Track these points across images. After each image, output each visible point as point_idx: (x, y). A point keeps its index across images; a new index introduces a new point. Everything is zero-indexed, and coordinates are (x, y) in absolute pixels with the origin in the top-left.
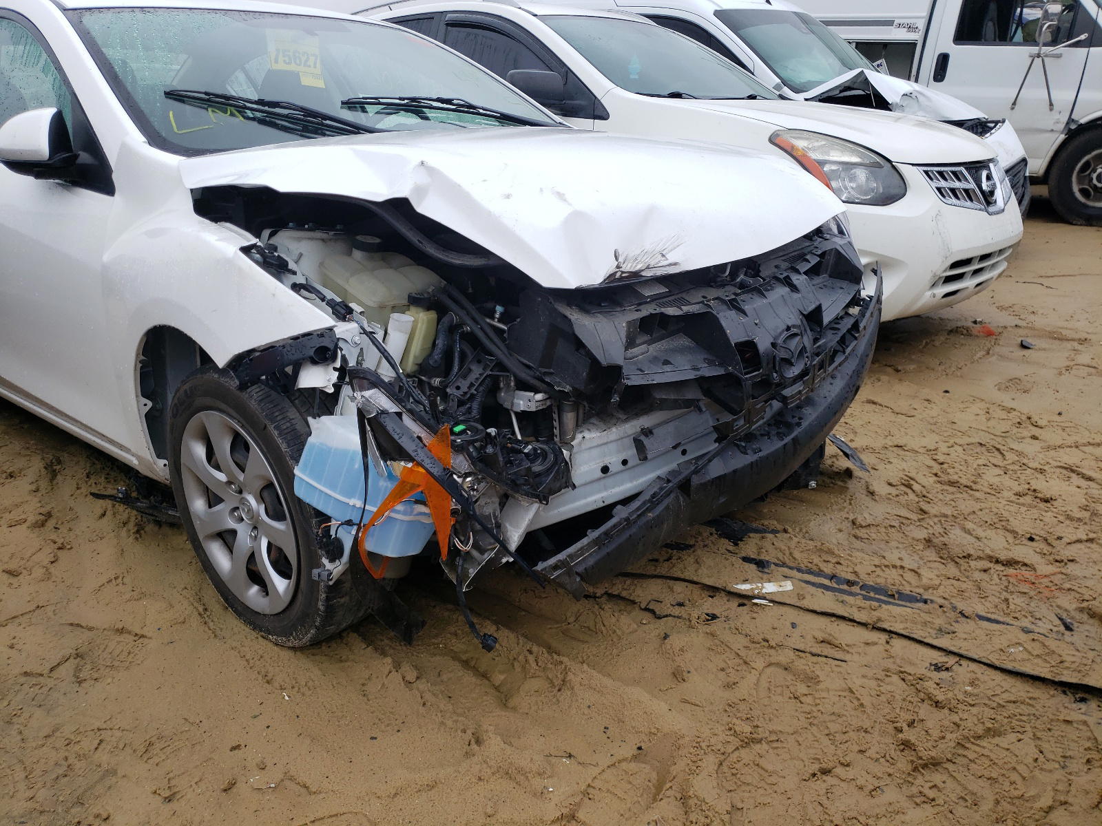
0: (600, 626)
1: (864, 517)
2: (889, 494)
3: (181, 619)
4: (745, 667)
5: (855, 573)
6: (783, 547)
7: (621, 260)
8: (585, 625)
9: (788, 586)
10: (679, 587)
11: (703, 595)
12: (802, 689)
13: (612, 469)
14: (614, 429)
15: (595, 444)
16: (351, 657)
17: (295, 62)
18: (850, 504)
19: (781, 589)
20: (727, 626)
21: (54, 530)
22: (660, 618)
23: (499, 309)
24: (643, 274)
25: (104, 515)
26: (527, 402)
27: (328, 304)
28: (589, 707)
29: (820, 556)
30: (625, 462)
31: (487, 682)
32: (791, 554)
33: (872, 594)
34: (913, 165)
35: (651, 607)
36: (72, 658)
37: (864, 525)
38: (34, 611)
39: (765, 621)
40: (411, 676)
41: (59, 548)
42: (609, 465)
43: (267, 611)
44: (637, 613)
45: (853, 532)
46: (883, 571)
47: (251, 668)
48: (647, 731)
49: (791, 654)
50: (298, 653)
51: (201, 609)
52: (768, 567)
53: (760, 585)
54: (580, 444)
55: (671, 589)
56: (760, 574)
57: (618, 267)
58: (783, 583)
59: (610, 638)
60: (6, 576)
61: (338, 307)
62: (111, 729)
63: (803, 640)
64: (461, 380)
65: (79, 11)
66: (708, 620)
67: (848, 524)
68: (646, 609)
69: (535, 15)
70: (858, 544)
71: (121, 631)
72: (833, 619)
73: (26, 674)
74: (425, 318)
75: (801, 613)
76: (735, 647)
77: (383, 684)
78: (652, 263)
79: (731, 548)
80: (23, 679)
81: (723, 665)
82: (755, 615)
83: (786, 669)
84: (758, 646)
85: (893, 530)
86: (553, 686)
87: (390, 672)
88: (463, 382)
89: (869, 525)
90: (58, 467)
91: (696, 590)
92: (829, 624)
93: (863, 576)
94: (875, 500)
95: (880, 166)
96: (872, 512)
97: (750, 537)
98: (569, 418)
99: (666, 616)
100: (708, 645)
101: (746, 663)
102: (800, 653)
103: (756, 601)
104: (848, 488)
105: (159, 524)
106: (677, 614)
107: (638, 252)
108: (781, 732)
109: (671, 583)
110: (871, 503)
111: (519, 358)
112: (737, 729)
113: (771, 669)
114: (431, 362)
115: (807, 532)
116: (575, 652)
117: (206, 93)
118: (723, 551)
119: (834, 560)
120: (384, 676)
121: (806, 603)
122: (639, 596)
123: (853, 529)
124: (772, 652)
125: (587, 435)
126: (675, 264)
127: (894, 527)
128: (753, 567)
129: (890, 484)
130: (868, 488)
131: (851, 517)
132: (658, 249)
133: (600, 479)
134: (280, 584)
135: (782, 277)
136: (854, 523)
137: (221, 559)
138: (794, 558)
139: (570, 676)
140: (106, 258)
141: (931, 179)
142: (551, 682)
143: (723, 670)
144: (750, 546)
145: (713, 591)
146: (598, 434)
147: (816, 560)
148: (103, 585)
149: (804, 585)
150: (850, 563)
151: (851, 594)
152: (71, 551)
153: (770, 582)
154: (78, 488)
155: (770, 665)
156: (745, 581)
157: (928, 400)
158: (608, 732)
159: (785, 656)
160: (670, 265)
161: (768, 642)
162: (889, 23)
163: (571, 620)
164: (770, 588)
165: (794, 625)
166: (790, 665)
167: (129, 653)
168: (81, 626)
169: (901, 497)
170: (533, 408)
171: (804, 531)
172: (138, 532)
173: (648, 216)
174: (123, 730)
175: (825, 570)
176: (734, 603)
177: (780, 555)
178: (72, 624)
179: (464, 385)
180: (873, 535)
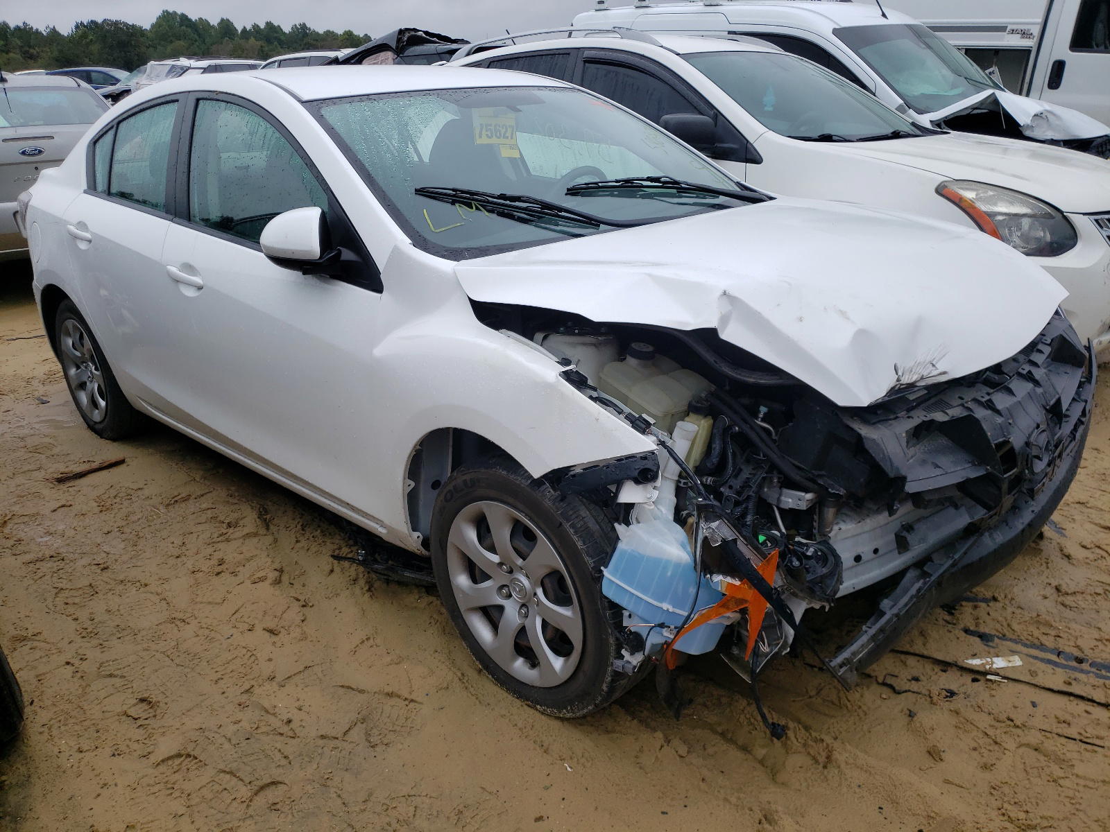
0: (844, 701)
1: (1068, 584)
2: (1087, 558)
3: (445, 685)
4: (996, 747)
5: (1078, 647)
6: (1000, 619)
7: (900, 373)
8: (828, 699)
9: (1017, 661)
10: (911, 661)
11: (936, 670)
12: (1058, 772)
13: (864, 558)
14: (868, 521)
15: (849, 535)
16: (618, 728)
17: (496, 136)
18: (1048, 568)
19: (1010, 665)
20: (969, 704)
21: (290, 586)
22: (899, 693)
23: (763, 410)
24: (918, 384)
25: (332, 571)
26: (796, 500)
27: (626, 417)
28: (859, 786)
29: (1038, 628)
30: (876, 551)
31: (751, 756)
32: (1009, 625)
33: (1103, 672)
34: (1084, 214)
35: (889, 682)
36: (359, 723)
37: (1070, 592)
38: (303, 671)
39: (1006, 698)
40: (683, 750)
41: (303, 606)
42: (862, 555)
43: (538, 684)
44: (874, 687)
45: (1060, 599)
46: (1106, 645)
47: (526, 737)
48: (925, 814)
49: (1039, 736)
50: (565, 723)
51: (459, 674)
52: (992, 641)
53: (989, 660)
54: (836, 535)
55: (904, 663)
56: (987, 648)
57: (898, 380)
58: (1011, 658)
59: (856, 714)
60: (267, 634)
61: (638, 422)
62: (419, 796)
63: (1047, 720)
64: (733, 480)
65: (315, 103)
66: (947, 697)
67: (1050, 591)
68: (884, 684)
69: (678, 54)
70: (1068, 613)
71: (390, 695)
72: (1072, 698)
73: (323, 737)
74: (706, 424)
75: (1037, 690)
76: (982, 725)
77: (657, 757)
78: (925, 374)
79: (948, 618)
80: (321, 742)
81: (974, 745)
82: (993, 692)
83: (1036, 750)
84: (1003, 725)
85: (1099, 597)
86: (817, 762)
87: (662, 747)
88: (735, 481)
89: (1075, 593)
90: (268, 517)
91: (929, 667)
92: (1068, 703)
93: (1088, 652)
94: (1074, 564)
95: (1052, 217)
96: (1073, 578)
97: (961, 605)
98: (830, 513)
99: (906, 691)
100: (954, 723)
101: (996, 743)
102: (1047, 734)
103: (989, 677)
104: (1042, 550)
105: (388, 582)
106: (915, 689)
107: (911, 364)
108: (1051, 817)
109: (903, 657)
110: (1069, 568)
111: (790, 459)
112: (1012, 815)
113: (1023, 749)
114: (708, 465)
115: (1012, 599)
116: (826, 726)
117: (453, 190)
118: (941, 622)
119: (1053, 633)
120: (657, 750)
121: (1039, 680)
122: (874, 671)
123: (1059, 596)
124: (1019, 731)
125: (843, 526)
126: (945, 373)
127: (1099, 594)
128: (978, 640)
129: (1084, 547)
130: (1062, 551)
131: (1054, 583)
132: (929, 359)
133: (852, 567)
134: (557, 663)
135: (1025, 372)
136: (1058, 589)
137: (483, 631)
138: (1013, 630)
139: (836, 755)
140: (378, 352)
141: (1101, 227)
142: (814, 758)
143: (975, 749)
144: (966, 615)
145: (945, 666)
146: (854, 525)
147: (1036, 633)
148: (357, 646)
149: (1032, 660)
150: (1070, 637)
151: (1082, 671)
152: (313, 608)
153: (998, 656)
154: (297, 542)
155: (1020, 746)
156: (974, 656)
157: (1096, 449)
158: (884, 811)
159: (1034, 737)
160: (941, 374)
161: (1012, 721)
162: (1001, 29)
163: (813, 693)
164: (999, 663)
165: (1034, 705)
166: (1040, 745)
167: (407, 719)
168: (353, 689)
169: (1099, 561)
170: (803, 506)
171: (1009, 597)
172: (369, 590)
173: (916, 328)
174: (430, 797)
175: (1047, 643)
176: (968, 678)
177: (998, 626)
178: (342, 686)
179: (737, 484)
180: (1080, 603)
